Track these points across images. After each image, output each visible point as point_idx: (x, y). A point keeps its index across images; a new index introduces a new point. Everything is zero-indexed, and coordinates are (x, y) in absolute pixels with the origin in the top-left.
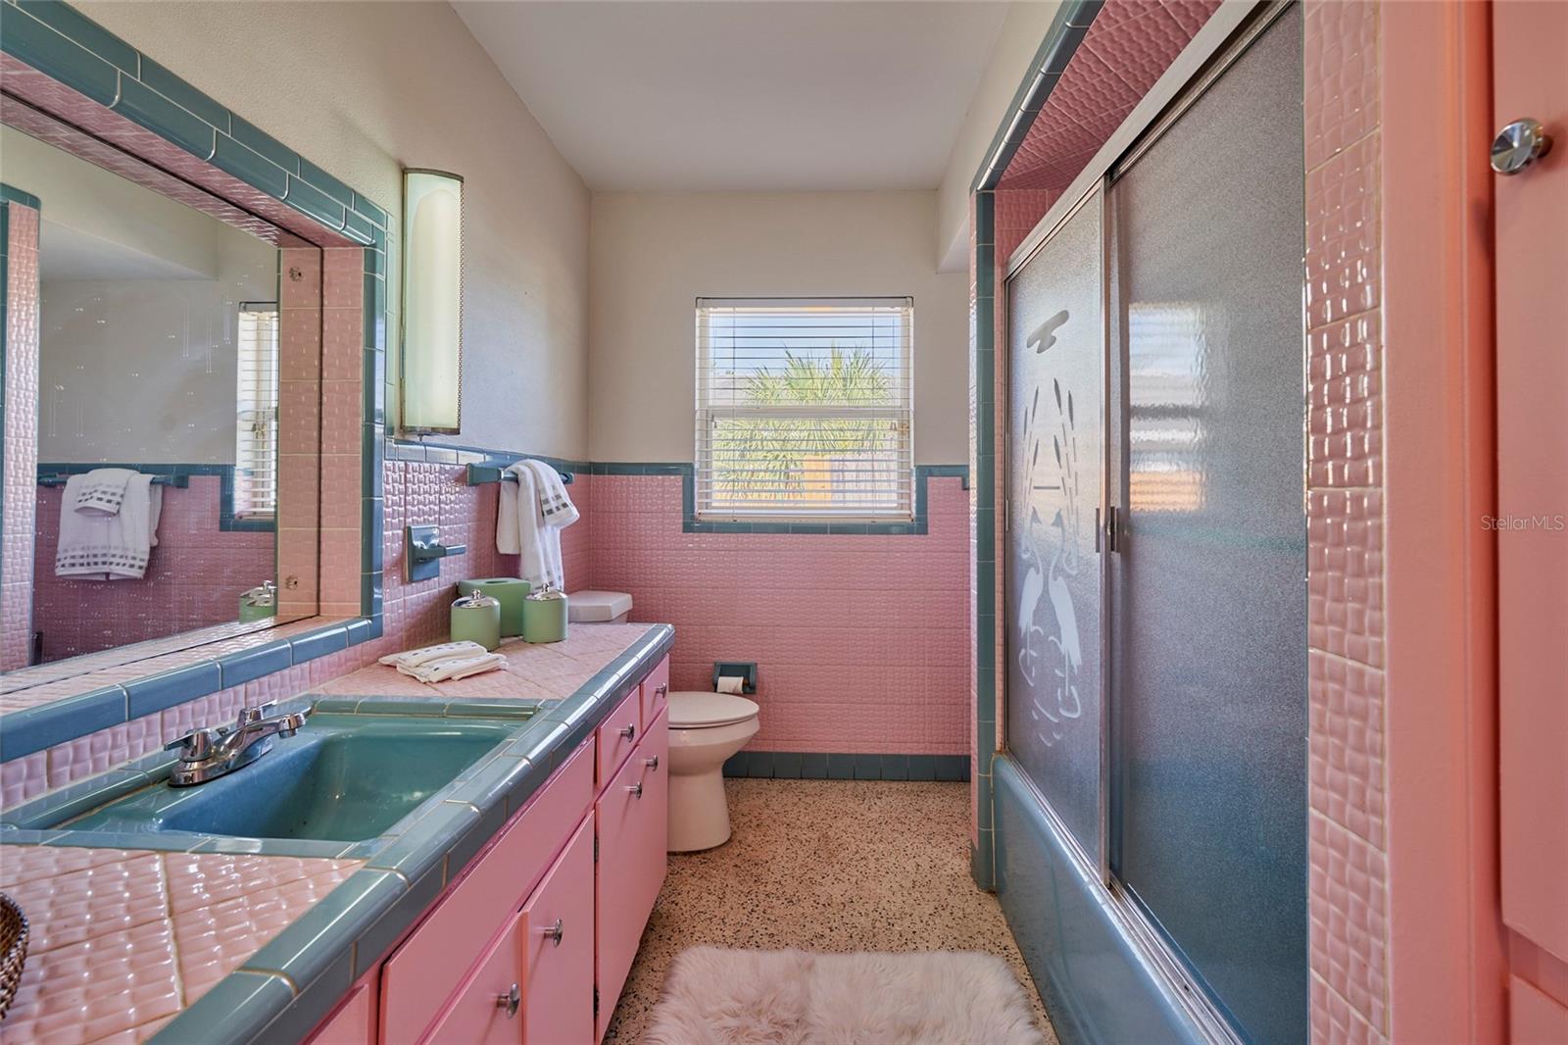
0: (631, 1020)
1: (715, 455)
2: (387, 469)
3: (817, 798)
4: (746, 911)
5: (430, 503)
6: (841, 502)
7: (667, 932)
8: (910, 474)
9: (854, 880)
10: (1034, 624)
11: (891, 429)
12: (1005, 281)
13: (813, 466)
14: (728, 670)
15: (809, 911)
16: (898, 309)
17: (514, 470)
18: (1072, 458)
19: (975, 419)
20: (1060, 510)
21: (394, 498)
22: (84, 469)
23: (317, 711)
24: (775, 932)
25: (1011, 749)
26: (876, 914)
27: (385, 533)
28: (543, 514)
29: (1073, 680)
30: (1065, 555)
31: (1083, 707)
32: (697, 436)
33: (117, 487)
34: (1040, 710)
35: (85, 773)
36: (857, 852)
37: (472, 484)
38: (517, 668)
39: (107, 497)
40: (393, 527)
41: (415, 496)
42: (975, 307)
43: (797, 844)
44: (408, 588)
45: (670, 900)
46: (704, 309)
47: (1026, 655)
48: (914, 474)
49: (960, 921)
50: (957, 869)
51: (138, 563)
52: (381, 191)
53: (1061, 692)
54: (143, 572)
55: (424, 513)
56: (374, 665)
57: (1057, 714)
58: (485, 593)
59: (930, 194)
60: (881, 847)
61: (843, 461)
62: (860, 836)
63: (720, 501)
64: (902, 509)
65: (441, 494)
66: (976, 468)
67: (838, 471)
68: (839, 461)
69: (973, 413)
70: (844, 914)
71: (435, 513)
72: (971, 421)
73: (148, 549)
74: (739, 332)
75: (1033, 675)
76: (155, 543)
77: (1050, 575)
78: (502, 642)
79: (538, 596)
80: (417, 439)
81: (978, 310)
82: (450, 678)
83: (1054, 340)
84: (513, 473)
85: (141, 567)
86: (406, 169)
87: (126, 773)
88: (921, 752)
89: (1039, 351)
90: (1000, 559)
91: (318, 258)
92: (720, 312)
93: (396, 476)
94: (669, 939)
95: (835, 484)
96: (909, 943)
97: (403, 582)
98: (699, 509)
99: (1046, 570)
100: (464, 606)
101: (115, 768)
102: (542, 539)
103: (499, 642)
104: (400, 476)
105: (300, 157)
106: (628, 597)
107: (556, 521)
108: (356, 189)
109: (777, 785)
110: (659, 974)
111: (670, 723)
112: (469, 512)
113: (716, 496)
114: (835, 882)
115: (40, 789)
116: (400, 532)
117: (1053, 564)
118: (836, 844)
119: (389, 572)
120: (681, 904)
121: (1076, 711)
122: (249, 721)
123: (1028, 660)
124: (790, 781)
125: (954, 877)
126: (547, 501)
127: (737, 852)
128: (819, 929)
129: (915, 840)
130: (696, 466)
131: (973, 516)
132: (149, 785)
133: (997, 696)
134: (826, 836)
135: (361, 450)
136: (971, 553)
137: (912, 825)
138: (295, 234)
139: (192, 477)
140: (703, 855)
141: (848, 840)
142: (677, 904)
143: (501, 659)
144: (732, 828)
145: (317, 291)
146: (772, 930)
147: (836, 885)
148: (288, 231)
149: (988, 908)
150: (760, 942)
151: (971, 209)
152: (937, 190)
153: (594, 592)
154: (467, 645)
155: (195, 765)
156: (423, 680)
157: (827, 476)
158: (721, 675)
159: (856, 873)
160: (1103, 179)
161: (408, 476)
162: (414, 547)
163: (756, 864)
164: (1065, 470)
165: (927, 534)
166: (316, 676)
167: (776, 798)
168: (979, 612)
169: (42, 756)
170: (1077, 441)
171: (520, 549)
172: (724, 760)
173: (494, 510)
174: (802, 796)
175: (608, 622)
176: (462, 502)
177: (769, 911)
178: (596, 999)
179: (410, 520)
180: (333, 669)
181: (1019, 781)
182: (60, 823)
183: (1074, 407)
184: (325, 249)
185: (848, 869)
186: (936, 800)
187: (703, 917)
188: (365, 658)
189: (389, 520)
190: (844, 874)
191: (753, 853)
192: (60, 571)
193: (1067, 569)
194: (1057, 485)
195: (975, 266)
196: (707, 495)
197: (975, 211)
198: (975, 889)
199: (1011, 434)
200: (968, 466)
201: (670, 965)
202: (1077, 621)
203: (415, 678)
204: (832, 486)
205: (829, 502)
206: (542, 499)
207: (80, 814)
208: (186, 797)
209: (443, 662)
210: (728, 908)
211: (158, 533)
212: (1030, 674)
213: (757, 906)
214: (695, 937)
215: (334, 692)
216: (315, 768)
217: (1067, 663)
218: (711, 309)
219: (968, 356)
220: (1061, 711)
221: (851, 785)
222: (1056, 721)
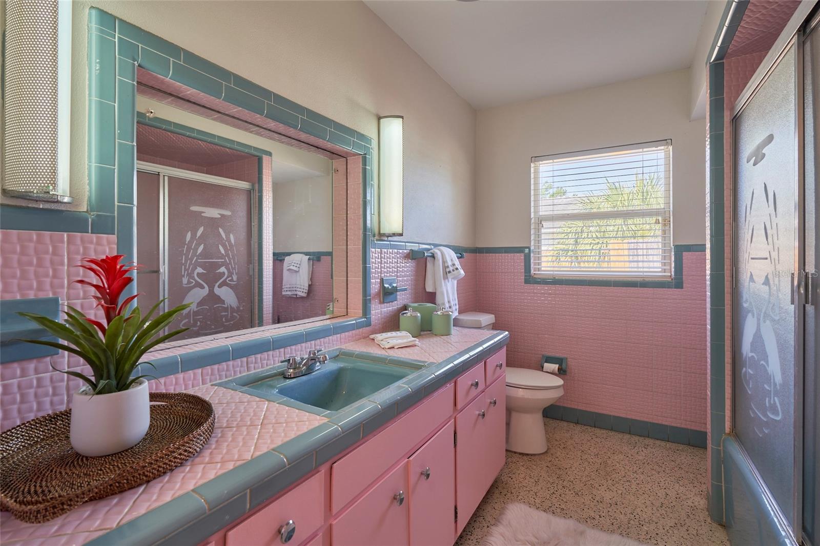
0: (479, 529)
1: (543, 242)
2: (373, 253)
3: (603, 440)
4: (549, 492)
5: (392, 267)
6: (635, 268)
7: (504, 492)
8: (670, 251)
9: (620, 492)
10: (751, 351)
11: (656, 223)
12: (733, 120)
13: (616, 246)
14: (549, 360)
15: (588, 503)
16: (663, 147)
17: (433, 252)
18: (775, 238)
19: (709, 214)
20: (768, 274)
21: (376, 265)
22: (289, 254)
23: (342, 355)
24: (565, 508)
25: (736, 433)
26: (631, 515)
27: (372, 281)
28: (446, 273)
29: (776, 394)
30: (771, 306)
31: (783, 413)
32: (532, 232)
33: (298, 261)
34: (755, 412)
35: (258, 368)
36: (624, 477)
37: (412, 259)
38: (424, 346)
39: (295, 265)
40: (375, 278)
41: (385, 264)
42: (709, 140)
43: (586, 463)
44: (383, 305)
45: (509, 475)
46: (536, 163)
47: (746, 372)
48: (673, 250)
49: (693, 537)
50: (696, 504)
51: (304, 291)
52: (369, 130)
53: (769, 401)
54: (306, 294)
55: (390, 272)
56: (368, 338)
57: (765, 415)
58: (415, 309)
59: (686, 69)
60: (642, 477)
61: (637, 243)
62: (628, 468)
63: (545, 267)
64: (665, 272)
65: (397, 263)
66: (709, 245)
67: (634, 249)
68: (634, 243)
69: (708, 210)
70: (610, 510)
71: (395, 272)
72: (707, 215)
73: (307, 285)
74: (556, 173)
75: (751, 386)
76: (310, 283)
77: (761, 319)
78: (422, 333)
79: (439, 313)
80: (386, 239)
81: (711, 142)
82: (393, 347)
83: (764, 155)
84: (432, 253)
85: (305, 293)
86: (380, 117)
87: (272, 370)
88: (678, 425)
89: (754, 165)
90: (729, 306)
91: (345, 162)
92: (544, 164)
93: (376, 255)
94: (505, 495)
95: (631, 257)
96: (652, 539)
97: (380, 303)
98: (535, 271)
99: (759, 315)
100: (405, 315)
101: (269, 367)
102: (446, 285)
103: (420, 333)
104: (378, 255)
105: (333, 121)
106: (493, 316)
107: (452, 277)
108: (357, 130)
109: (578, 428)
110: (497, 511)
111: (507, 383)
112: (411, 272)
113: (543, 264)
114: (607, 490)
115: (244, 372)
116: (379, 280)
117: (763, 311)
118: (612, 469)
119: (374, 298)
120: (514, 479)
121: (778, 415)
122: (312, 355)
123: (748, 376)
124: (587, 427)
125: (694, 508)
126: (448, 267)
127: (549, 459)
128: (593, 514)
129: (667, 479)
130: (532, 248)
131: (708, 277)
132: (277, 376)
133: (726, 397)
134: (605, 463)
135: (361, 244)
136: (707, 301)
137: (667, 469)
138: (336, 154)
139: (322, 257)
140: (530, 456)
141: (620, 468)
142: (512, 479)
143: (417, 341)
144: (548, 446)
145: (345, 177)
146: (563, 506)
147: (608, 492)
148: (333, 153)
149: (718, 534)
150: (555, 511)
151: (707, 75)
152: (690, 68)
153: (479, 313)
154: (404, 333)
155: (292, 370)
156: (382, 347)
157: (626, 252)
158: (546, 362)
159: (622, 488)
160: (796, 36)
161: (382, 255)
162: (385, 287)
163: (559, 469)
164: (771, 246)
165: (682, 288)
166: (342, 340)
167: (577, 435)
168: (711, 340)
169: (245, 359)
170: (778, 225)
171: (436, 289)
172: (544, 407)
173: (424, 271)
174: (594, 437)
175: (479, 328)
176: (408, 267)
177: (563, 495)
178: (456, 513)
179: (383, 275)
180: (350, 338)
181: (741, 456)
182: (248, 385)
183: (777, 203)
184: (348, 158)
185: (617, 485)
186: (686, 456)
187: (525, 489)
188: (363, 335)
189: (373, 275)
190: (614, 487)
191: (560, 462)
192: (284, 293)
193: (772, 315)
194: (765, 257)
195: (709, 113)
196: (539, 264)
197: (708, 76)
198: (709, 520)
199: (737, 223)
200: (705, 245)
201: (503, 508)
202: (779, 352)
203: (379, 345)
204: (629, 258)
205: (627, 268)
206: (446, 266)
207: (254, 382)
208: (288, 382)
209: (392, 340)
210: (539, 488)
211: (311, 279)
212: (748, 385)
213: (557, 491)
214: (519, 498)
215: (348, 348)
216: (336, 378)
217: (772, 381)
218: (540, 162)
219: (705, 172)
220: (769, 414)
221: (627, 436)
222: (765, 420)
